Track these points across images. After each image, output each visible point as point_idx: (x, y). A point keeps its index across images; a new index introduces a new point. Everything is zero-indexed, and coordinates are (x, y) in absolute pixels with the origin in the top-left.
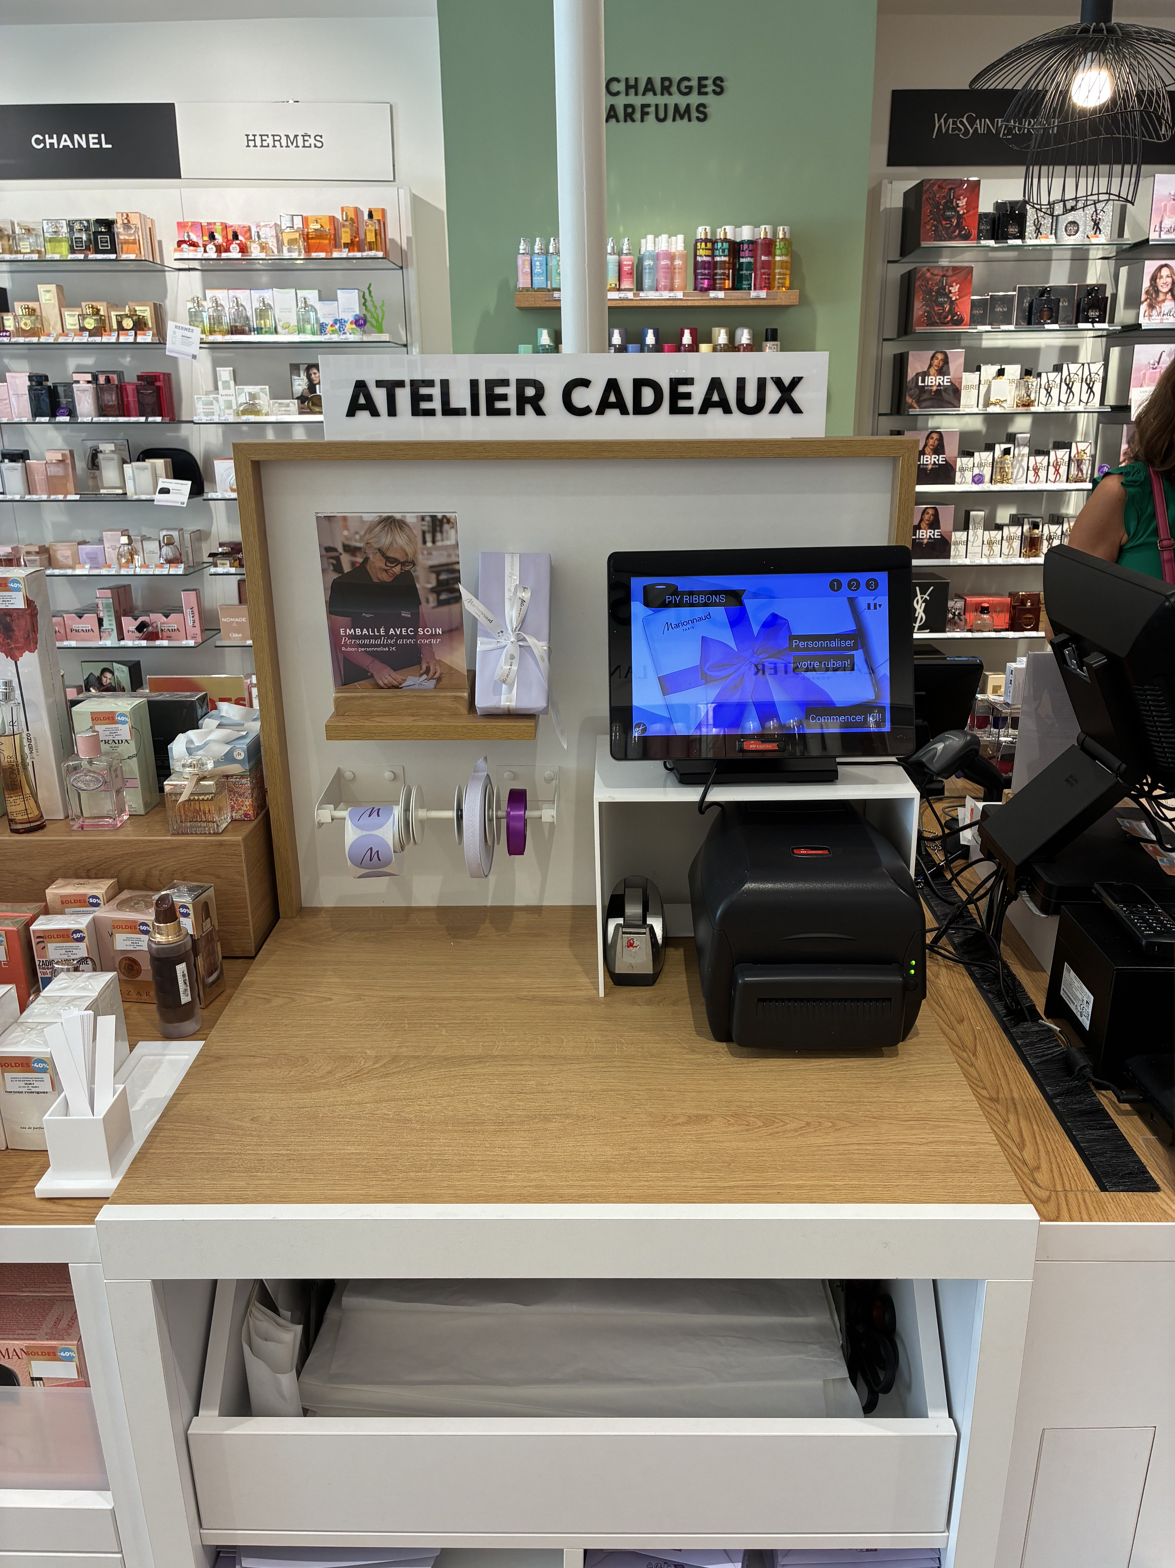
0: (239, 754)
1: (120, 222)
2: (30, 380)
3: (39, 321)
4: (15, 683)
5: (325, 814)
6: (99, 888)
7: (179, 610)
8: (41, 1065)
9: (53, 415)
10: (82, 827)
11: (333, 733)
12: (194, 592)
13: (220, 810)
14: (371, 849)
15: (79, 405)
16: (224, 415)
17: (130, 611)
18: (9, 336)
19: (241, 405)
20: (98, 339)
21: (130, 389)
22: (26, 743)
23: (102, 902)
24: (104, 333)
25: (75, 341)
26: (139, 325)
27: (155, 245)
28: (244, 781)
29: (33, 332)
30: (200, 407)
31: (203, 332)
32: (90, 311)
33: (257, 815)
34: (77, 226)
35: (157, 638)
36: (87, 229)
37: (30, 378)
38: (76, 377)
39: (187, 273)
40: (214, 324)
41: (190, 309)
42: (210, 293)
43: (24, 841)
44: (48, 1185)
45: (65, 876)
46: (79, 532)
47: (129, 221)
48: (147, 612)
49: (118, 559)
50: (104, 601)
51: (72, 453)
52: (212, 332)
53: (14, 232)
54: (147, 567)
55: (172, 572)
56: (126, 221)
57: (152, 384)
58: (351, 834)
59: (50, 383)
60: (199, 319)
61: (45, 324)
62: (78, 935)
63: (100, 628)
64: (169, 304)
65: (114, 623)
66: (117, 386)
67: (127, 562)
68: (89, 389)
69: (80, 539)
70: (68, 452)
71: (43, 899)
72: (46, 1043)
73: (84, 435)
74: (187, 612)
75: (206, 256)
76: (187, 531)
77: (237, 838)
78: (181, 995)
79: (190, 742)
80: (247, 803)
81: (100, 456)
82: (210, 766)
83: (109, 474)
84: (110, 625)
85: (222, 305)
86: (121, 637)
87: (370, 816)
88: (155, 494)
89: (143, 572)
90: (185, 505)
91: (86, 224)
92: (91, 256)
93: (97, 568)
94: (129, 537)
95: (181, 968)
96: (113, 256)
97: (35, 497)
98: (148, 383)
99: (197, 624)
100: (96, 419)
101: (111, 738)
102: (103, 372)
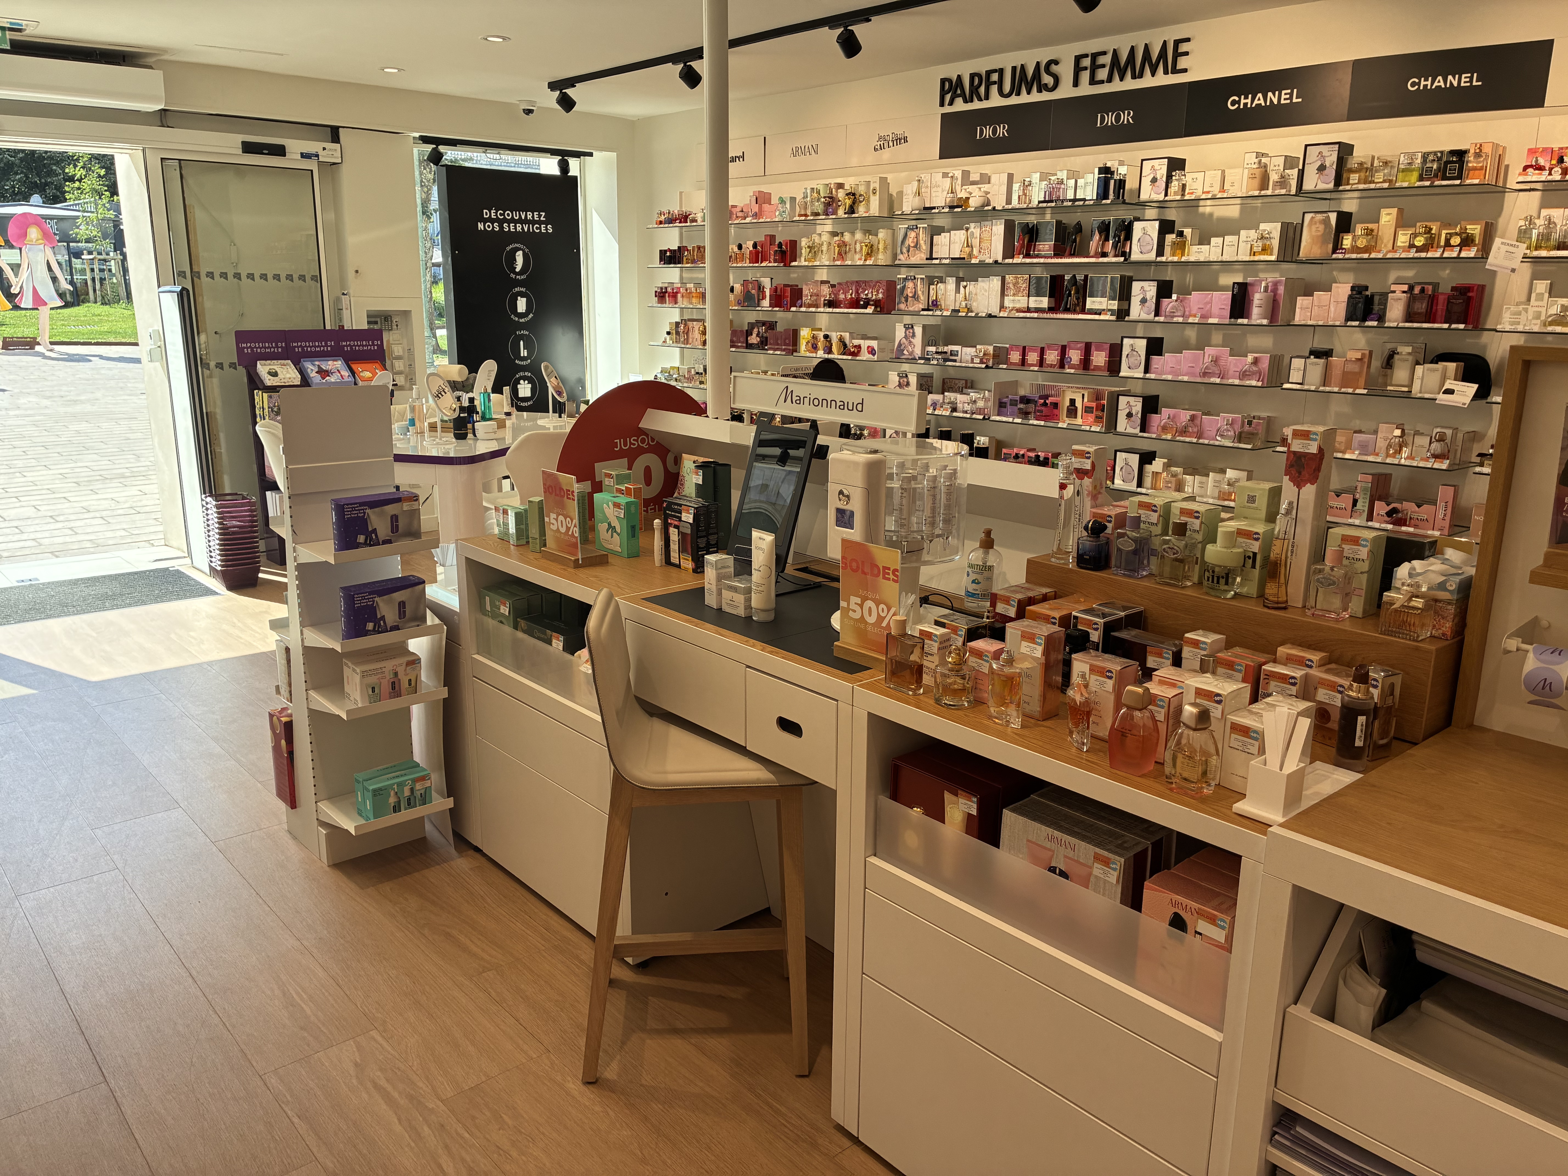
0: (1451, 585)
1: (1472, 151)
2: (1351, 290)
3: (1374, 239)
4: (1295, 505)
5: (1513, 644)
6: (1315, 657)
7: (1434, 503)
8: (1255, 735)
9: (1364, 320)
10: (1313, 615)
11: (1536, 578)
12: (1453, 488)
13: (1423, 625)
14: (1546, 679)
15: (1389, 312)
16: (1530, 325)
17: (1385, 498)
18: (1344, 253)
19: (1550, 316)
20: (1423, 255)
21: (1441, 299)
22: (1290, 548)
23: (1314, 666)
24: (1430, 249)
25: (1401, 256)
26: (1467, 241)
27: (1501, 168)
28: (1450, 607)
29: (1366, 250)
30: (1507, 317)
31: (1529, 248)
32: (1422, 230)
33: (1454, 638)
34: (1431, 157)
35: (1405, 525)
36: (1439, 159)
37: (1353, 288)
38: (1393, 288)
39: (1528, 193)
40: (1542, 240)
41: (1521, 226)
42: (1545, 212)
43: (1271, 614)
44: (1241, 806)
45: (1293, 644)
46: (1358, 422)
47: (1481, 151)
48: (1400, 500)
49: (1387, 448)
50: (1363, 484)
51: (1371, 353)
52: (1537, 248)
53: (1372, 165)
54: (1413, 459)
55: (1436, 466)
56: (1478, 151)
57: (1465, 294)
58: (1531, 663)
59: (1368, 293)
60: (1527, 236)
61: (1379, 242)
62: (1293, 681)
63: (1353, 508)
64: (1501, 222)
65: (1367, 505)
66: (1430, 295)
67: (1395, 453)
68: (1403, 298)
69: (1357, 429)
70: (1367, 352)
71: (1275, 653)
72: (1262, 723)
73: (1386, 338)
74: (1441, 504)
75: (1550, 178)
76: (1461, 431)
77: (1432, 647)
78: (1357, 739)
79: (1414, 569)
80: (1447, 625)
81: (1396, 357)
82: (1424, 589)
83: (1400, 374)
84: (1363, 506)
85: (1554, 223)
86: (1370, 518)
87: (1552, 653)
88: (1439, 394)
89: (1408, 463)
90: (1466, 406)
91: (1439, 155)
92: (1437, 183)
93: (1366, 455)
94: (1403, 431)
95: (1361, 719)
96: (1458, 182)
97: (1328, 389)
98: (1461, 293)
99: (1448, 518)
100: (1401, 325)
101: (1352, 556)
102: (1419, 283)
